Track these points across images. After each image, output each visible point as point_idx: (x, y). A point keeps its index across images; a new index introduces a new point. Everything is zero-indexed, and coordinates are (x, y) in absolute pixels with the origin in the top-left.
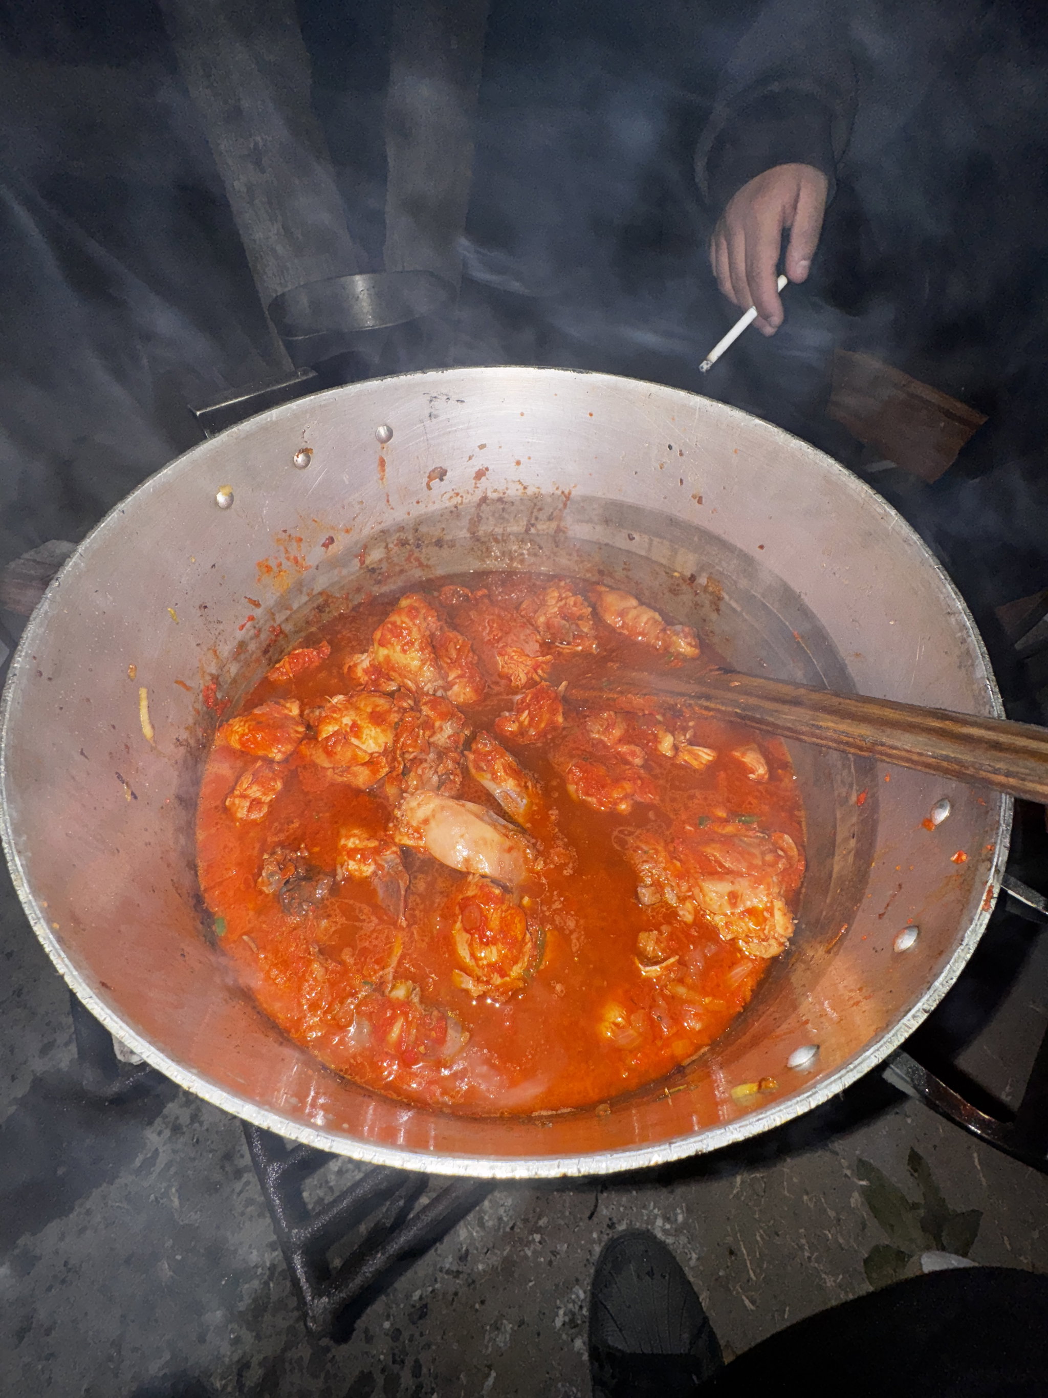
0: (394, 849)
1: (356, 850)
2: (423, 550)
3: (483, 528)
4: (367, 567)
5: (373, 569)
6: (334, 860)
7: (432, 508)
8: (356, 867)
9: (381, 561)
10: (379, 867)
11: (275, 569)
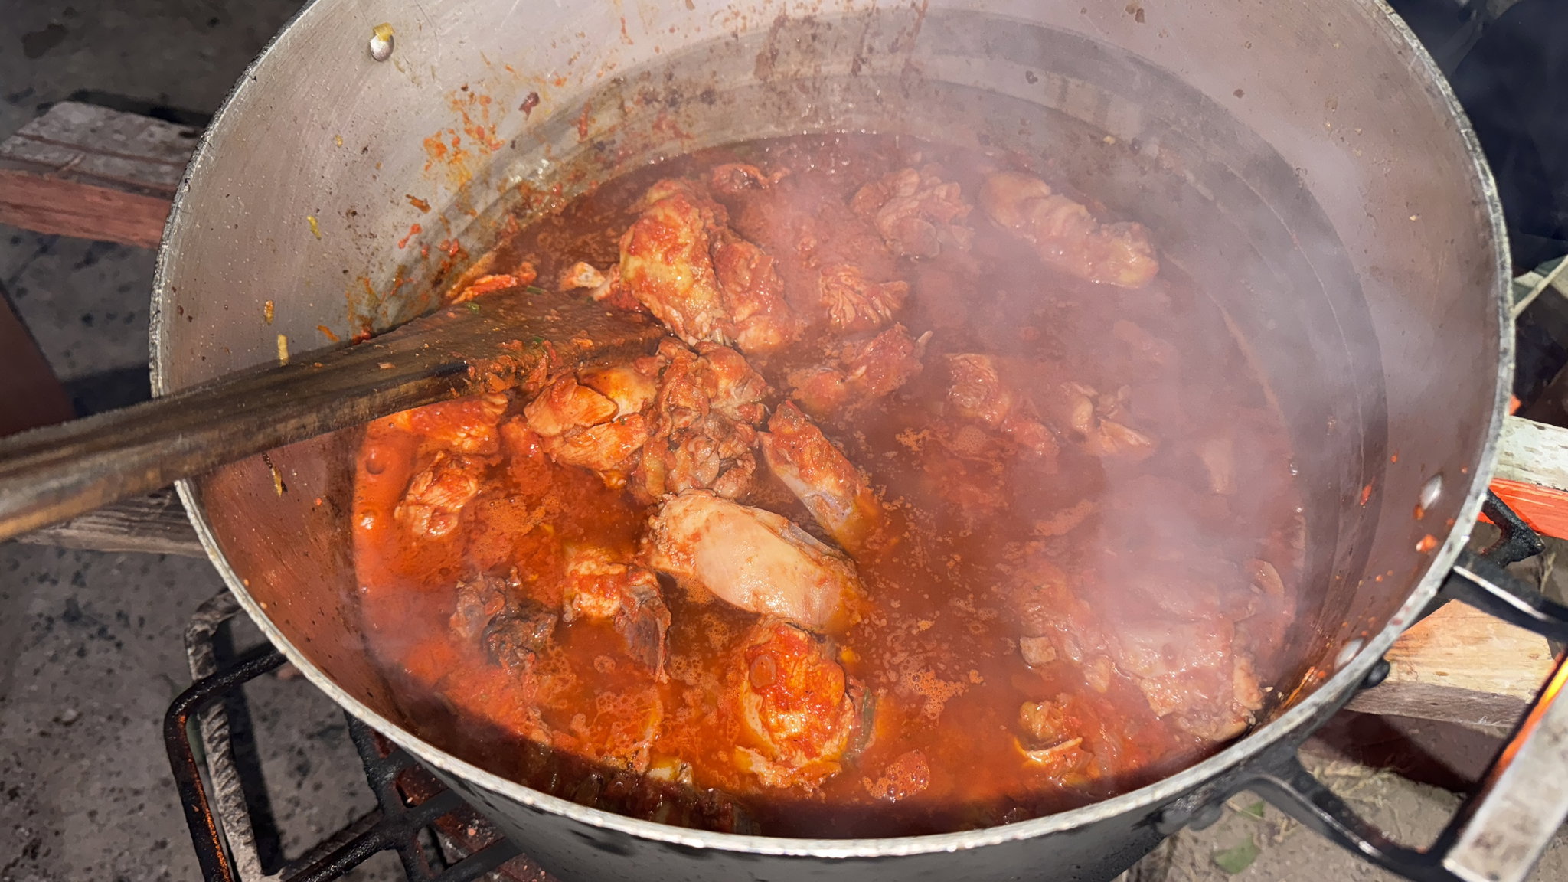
0: (648, 576)
1: (592, 578)
2: (682, 109)
3: (780, 70)
4: (591, 140)
5: (601, 143)
6: (560, 593)
7: (695, 38)
8: (592, 602)
9: (612, 130)
10: (627, 601)
11: (451, 149)
